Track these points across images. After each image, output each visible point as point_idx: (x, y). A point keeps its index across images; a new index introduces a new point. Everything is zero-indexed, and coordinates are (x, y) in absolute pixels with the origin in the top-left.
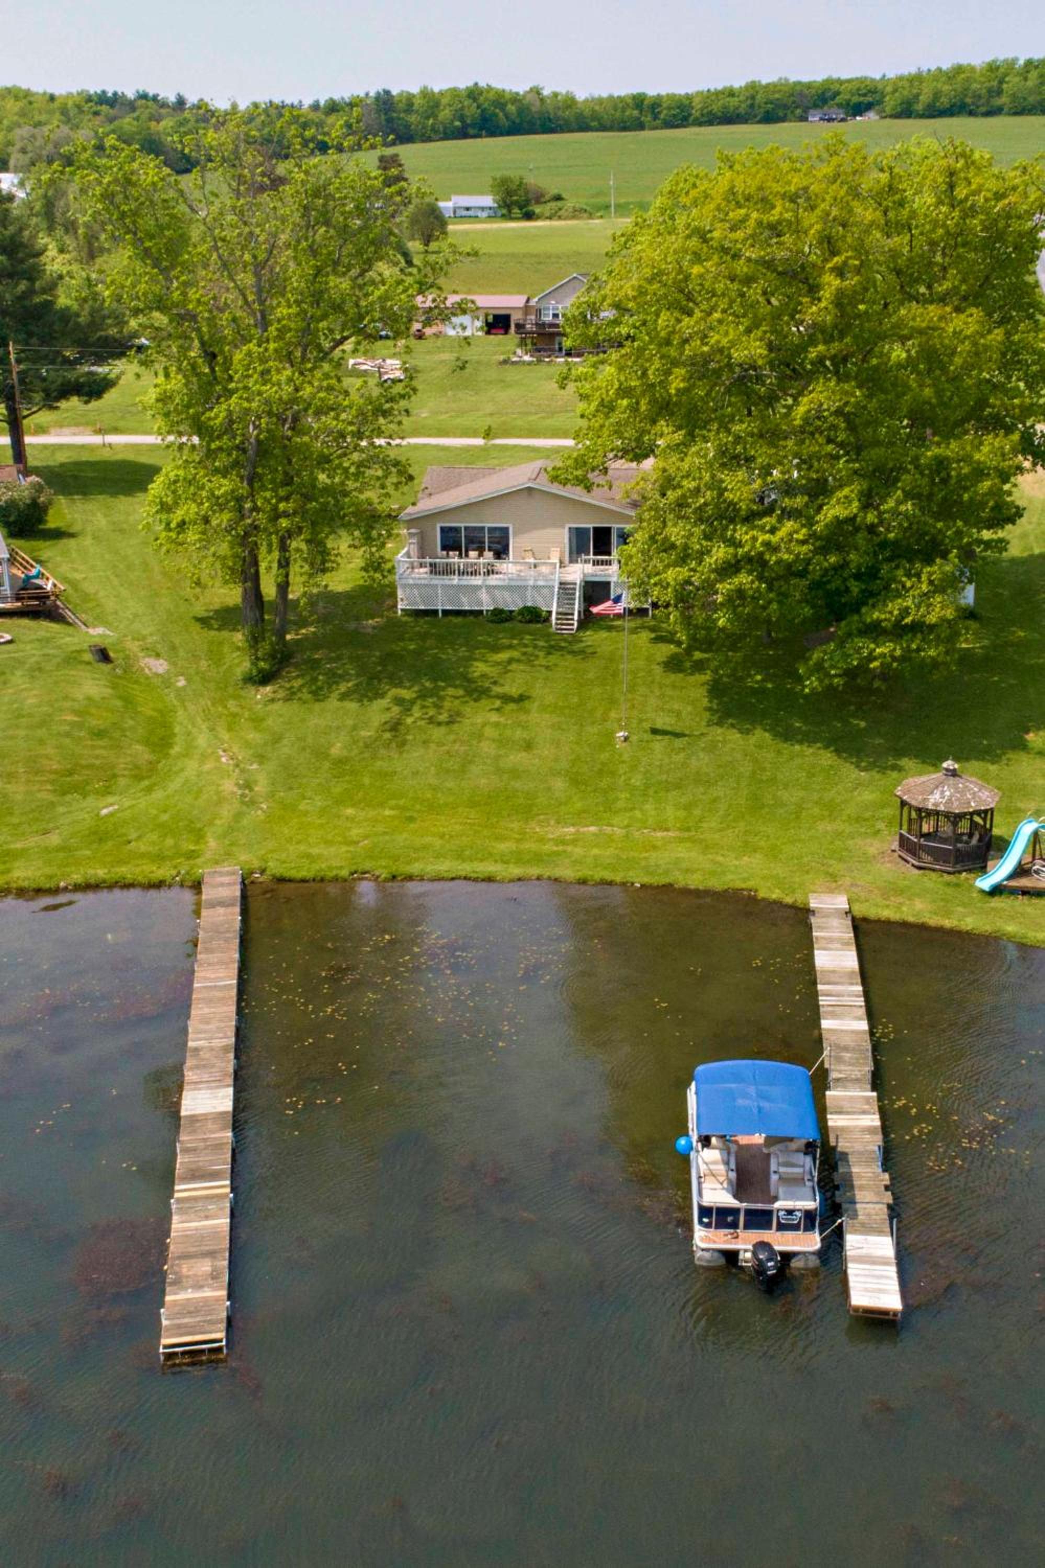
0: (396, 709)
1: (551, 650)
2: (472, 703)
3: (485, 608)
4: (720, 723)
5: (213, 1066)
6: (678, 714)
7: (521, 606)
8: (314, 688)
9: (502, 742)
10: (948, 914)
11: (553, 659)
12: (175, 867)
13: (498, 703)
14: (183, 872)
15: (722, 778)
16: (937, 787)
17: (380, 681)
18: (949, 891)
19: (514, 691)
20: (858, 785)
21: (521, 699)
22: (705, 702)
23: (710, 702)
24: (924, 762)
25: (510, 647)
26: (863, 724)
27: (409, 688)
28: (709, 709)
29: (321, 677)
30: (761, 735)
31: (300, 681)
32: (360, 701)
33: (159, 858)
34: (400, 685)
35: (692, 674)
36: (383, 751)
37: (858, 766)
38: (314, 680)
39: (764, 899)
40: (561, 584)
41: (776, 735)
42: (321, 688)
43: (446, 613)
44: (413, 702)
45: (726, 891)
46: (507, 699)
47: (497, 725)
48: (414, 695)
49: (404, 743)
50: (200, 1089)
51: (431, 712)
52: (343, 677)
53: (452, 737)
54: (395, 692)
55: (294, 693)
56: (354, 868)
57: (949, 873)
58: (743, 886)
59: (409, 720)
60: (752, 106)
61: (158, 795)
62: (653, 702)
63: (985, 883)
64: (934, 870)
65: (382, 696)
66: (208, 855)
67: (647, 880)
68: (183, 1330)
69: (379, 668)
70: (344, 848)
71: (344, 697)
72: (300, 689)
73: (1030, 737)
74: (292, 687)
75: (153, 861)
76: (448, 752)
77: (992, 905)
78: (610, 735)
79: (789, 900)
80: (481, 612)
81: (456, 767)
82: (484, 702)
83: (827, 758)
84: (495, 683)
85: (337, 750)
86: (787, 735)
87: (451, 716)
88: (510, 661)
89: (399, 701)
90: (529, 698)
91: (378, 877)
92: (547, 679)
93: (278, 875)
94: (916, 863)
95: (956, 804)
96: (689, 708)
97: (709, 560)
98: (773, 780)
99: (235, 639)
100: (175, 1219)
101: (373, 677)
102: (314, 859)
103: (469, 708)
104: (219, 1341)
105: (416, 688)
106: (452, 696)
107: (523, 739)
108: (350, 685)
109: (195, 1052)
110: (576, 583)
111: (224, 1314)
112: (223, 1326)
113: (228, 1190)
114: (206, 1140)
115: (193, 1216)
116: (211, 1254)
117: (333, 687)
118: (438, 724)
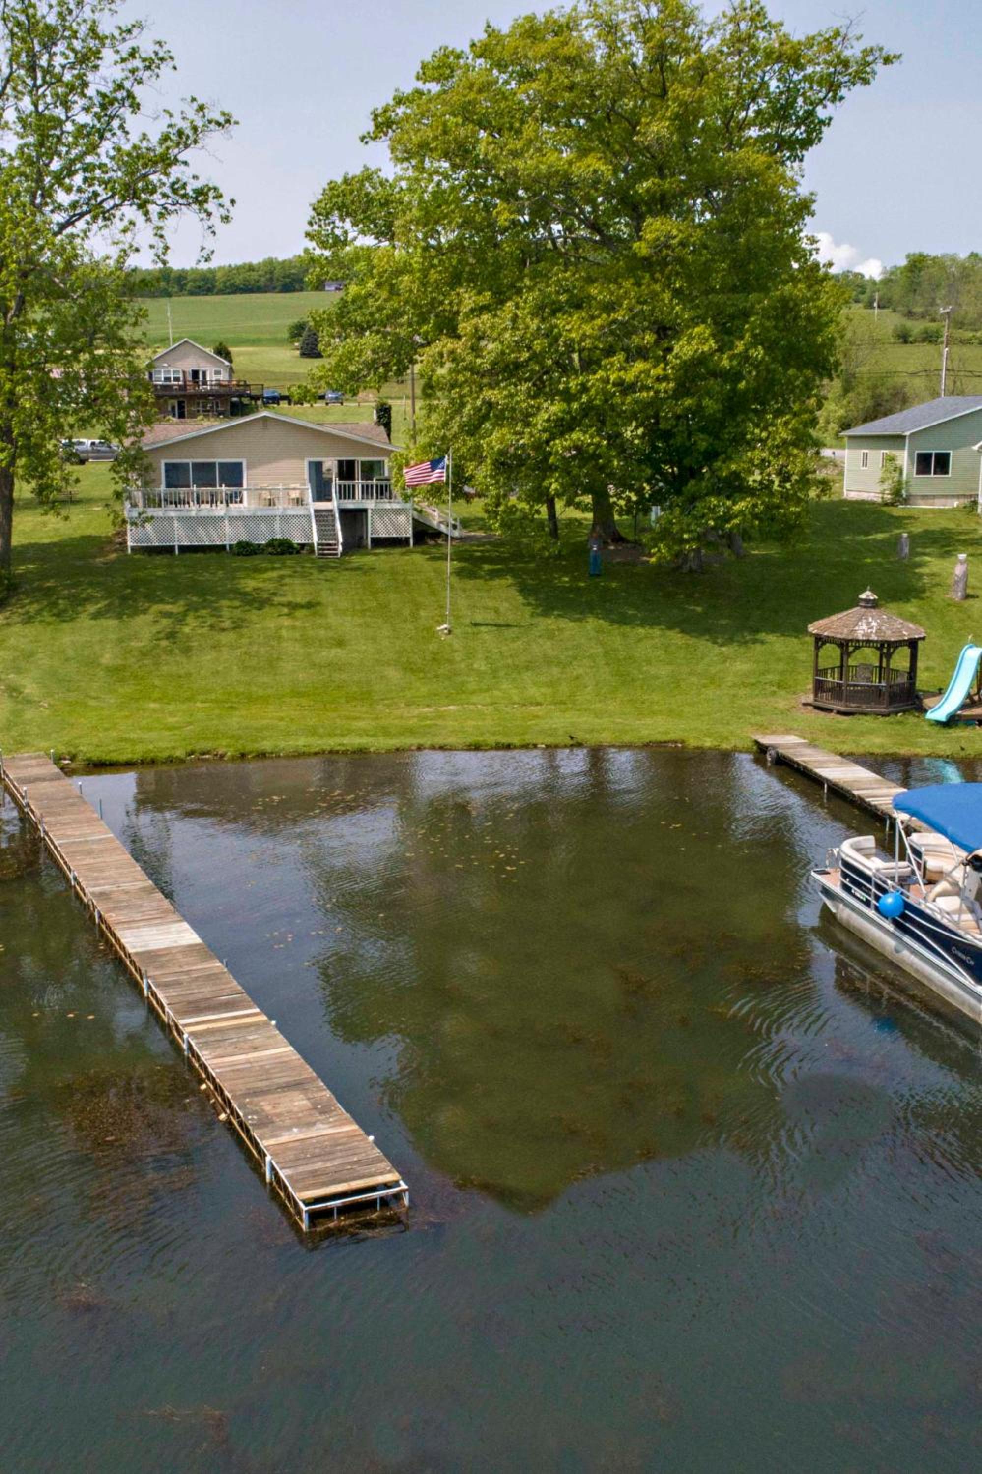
0: (165, 622)
1: (323, 569)
2: (254, 611)
3: (226, 542)
4: (546, 614)
5: (141, 906)
6: (497, 611)
7: (269, 538)
8: (55, 611)
9: (306, 641)
11: (329, 574)
13: (285, 610)
15: (575, 658)
16: (860, 620)
17: (135, 601)
19: (300, 600)
20: (725, 659)
21: (309, 606)
22: (520, 599)
23: (526, 599)
25: (274, 569)
26: (699, 609)
27: (173, 603)
28: (529, 604)
29: (60, 602)
30: (594, 623)
31: (36, 606)
32: (119, 618)
34: (162, 601)
35: (491, 579)
36: (165, 657)
37: (715, 642)
38: (55, 604)
39: (697, 748)
40: (316, 511)
41: (613, 622)
42: (64, 611)
43: (183, 549)
44: (185, 614)
46: (294, 607)
47: (293, 628)
48: (181, 609)
49: (187, 650)
50: (138, 927)
51: (210, 621)
52: (88, 599)
53: (245, 641)
54: (156, 608)
55: (31, 617)
56: (189, 748)
57: (883, 715)
58: (666, 738)
59: (187, 630)
60: (271, 279)
62: (463, 602)
63: (940, 713)
65: (145, 612)
67: (552, 741)
68: (324, 1178)
69: (128, 591)
70: (167, 733)
71: (96, 616)
72: (39, 612)
74: (28, 612)
76: (246, 653)
78: (428, 629)
79: (726, 746)
80: (223, 547)
81: (262, 664)
82: (267, 609)
83: (676, 637)
84: (274, 594)
85: (107, 659)
86: (624, 620)
87: (235, 623)
88: (282, 577)
89: (168, 615)
90: (319, 604)
91: (222, 756)
92: (332, 590)
93: (95, 758)
94: (843, 709)
95: (889, 632)
96: (506, 605)
98: (631, 658)
100: (205, 1056)
101: (124, 599)
102: (133, 742)
103: (253, 615)
104: (396, 1184)
105: (182, 603)
106: (229, 607)
107: (331, 638)
108: (99, 606)
109: (103, 896)
110: (331, 511)
111: (377, 1152)
112: (386, 1165)
113: (264, 1018)
114: (188, 973)
115: (230, 1050)
116: (297, 1086)
117: (80, 609)
118: (223, 630)
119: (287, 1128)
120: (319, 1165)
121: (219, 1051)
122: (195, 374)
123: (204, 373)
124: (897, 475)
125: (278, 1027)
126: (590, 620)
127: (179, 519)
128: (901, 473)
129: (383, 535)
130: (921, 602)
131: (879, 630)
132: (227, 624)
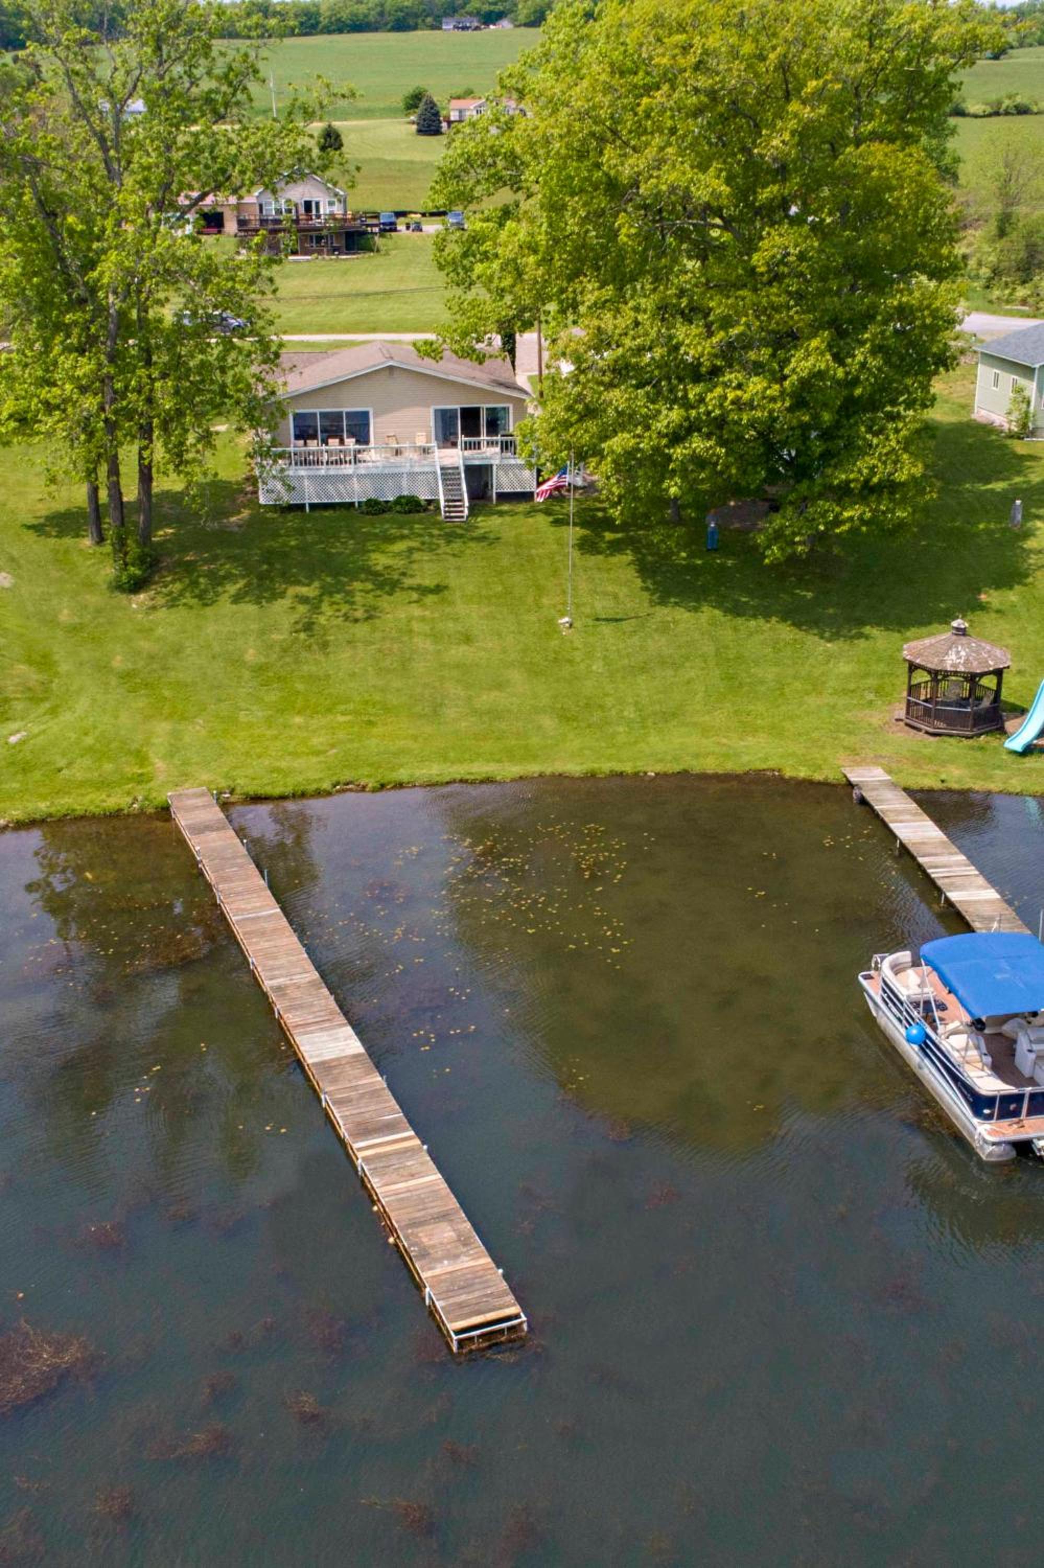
0: (302, 609)
1: (450, 537)
2: (386, 597)
3: (356, 500)
4: (663, 602)
5: (312, 1005)
6: (616, 597)
7: (396, 496)
8: (197, 591)
9: (436, 637)
10: (990, 778)
11: (457, 545)
12: (128, 793)
13: (415, 596)
14: (140, 798)
15: (687, 659)
16: (950, 648)
17: (272, 580)
18: (978, 754)
19: (429, 582)
20: (829, 657)
21: (438, 589)
22: (639, 582)
23: (644, 582)
24: (887, 629)
25: (403, 537)
26: (810, 595)
27: (308, 585)
28: (647, 589)
29: (202, 580)
30: (709, 613)
31: (178, 586)
32: (258, 602)
33: (103, 784)
34: (298, 583)
35: (612, 555)
36: (304, 655)
37: (822, 637)
38: (195, 583)
39: (791, 778)
40: (442, 469)
41: (726, 611)
42: (205, 591)
43: (313, 506)
44: (320, 599)
45: (747, 773)
46: (424, 591)
47: (423, 619)
48: (317, 593)
49: (325, 645)
50: (311, 1032)
51: (345, 608)
52: (229, 577)
53: (378, 635)
54: (292, 591)
55: (175, 599)
56: (335, 779)
57: (967, 737)
58: (765, 766)
59: (322, 620)
61: (66, 717)
62: (583, 586)
63: (1017, 743)
64: (951, 736)
65: (282, 595)
66: (161, 778)
67: (659, 768)
68: (466, 1310)
69: (265, 567)
70: (314, 760)
71: (237, 599)
72: (181, 594)
73: (983, 597)
74: (171, 593)
75: (98, 789)
76: (380, 651)
77: (1027, 765)
78: (551, 622)
79: (818, 777)
80: (352, 504)
81: (395, 665)
82: (398, 594)
83: (786, 632)
84: (404, 574)
85: (251, 655)
86: (737, 611)
87: (366, 611)
88: (411, 550)
89: (304, 600)
90: (446, 587)
91: (364, 787)
92: (458, 568)
93: (252, 793)
94: (931, 730)
95: (975, 663)
96: (625, 590)
97: (660, 425)
98: (739, 658)
99: (82, 546)
100: (375, 1182)
101: (262, 577)
102: (286, 773)
103: (385, 602)
104: (517, 1316)
105: (316, 584)
106: (361, 591)
107: (459, 632)
108: (238, 586)
109: (279, 989)
110: (457, 468)
111: (504, 1285)
112: (511, 1298)
113: (417, 1142)
114: (355, 1088)
115: (394, 1177)
116: (444, 1217)
117: (220, 589)
118: (356, 621)
119: (440, 1260)
120: (463, 1297)
121: (386, 1179)
122: (308, 205)
123: (317, 204)
124: (1024, 406)
125: (430, 1152)
126: (705, 609)
127: (309, 477)
128: (1029, 403)
129: (507, 490)
131: (967, 661)
132: (359, 614)
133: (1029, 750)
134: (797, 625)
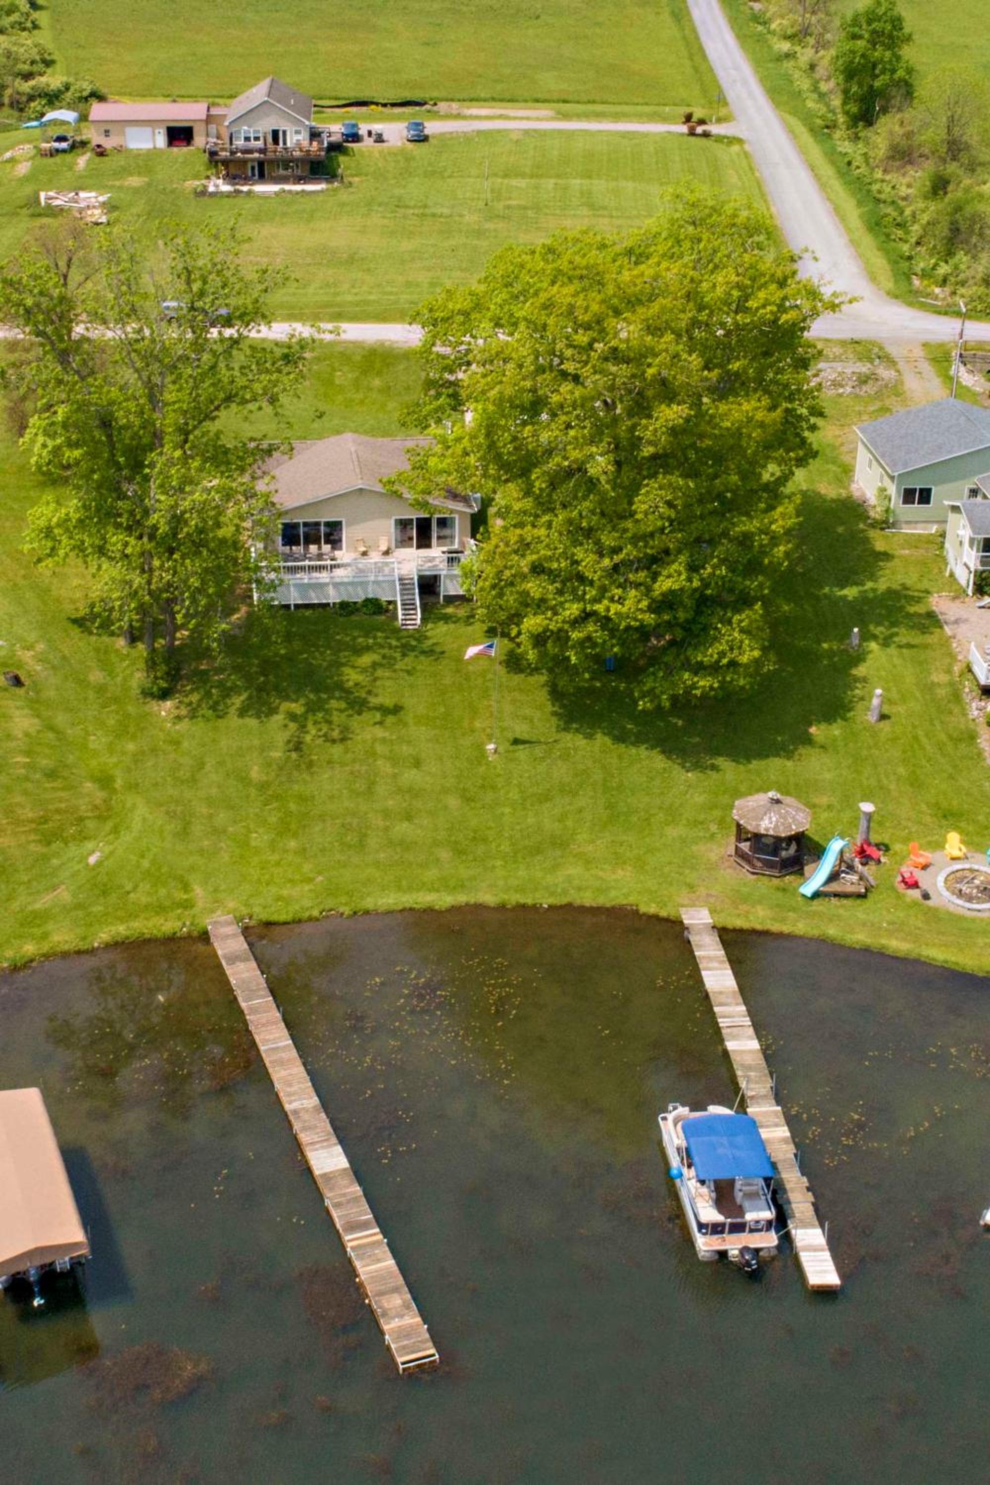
0: (293, 726)
1: (406, 649)
2: (356, 717)
3: (331, 601)
4: (566, 729)
5: (316, 1127)
6: (531, 721)
7: (363, 598)
8: (211, 703)
9: (394, 759)
10: (783, 920)
11: (410, 661)
12: (179, 919)
13: (378, 716)
14: (188, 923)
15: (581, 787)
17: (268, 694)
18: (780, 894)
19: (389, 702)
21: (397, 710)
22: (549, 708)
23: (553, 705)
24: (735, 761)
25: (368, 649)
26: (680, 723)
27: (296, 701)
28: (554, 714)
29: (214, 691)
30: (602, 740)
31: (196, 696)
32: (259, 717)
33: (161, 909)
34: (287, 698)
35: (531, 675)
36: (295, 773)
37: (683, 767)
38: (208, 694)
39: (644, 914)
40: (400, 579)
41: (614, 738)
42: (217, 703)
43: (297, 606)
44: (306, 717)
45: (613, 908)
46: (386, 711)
47: (384, 740)
48: (304, 709)
49: (311, 764)
50: (317, 1150)
51: (324, 728)
52: (234, 690)
53: (349, 756)
54: (286, 706)
55: (194, 710)
56: (322, 907)
57: (775, 878)
58: (625, 902)
59: (308, 738)
61: (126, 837)
62: (508, 708)
63: (808, 889)
64: (764, 875)
65: (277, 710)
66: (200, 904)
67: (552, 901)
68: (407, 1350)
69: (262, 679)
70: (306, 887)
71: (242, 712)
72: (199, 705)
73: (813, 730)
74: (191, 703)
75: (157, 913)
76: (352, 773)
77: (814, 908)
78: (480, 748)
79: (663, 914)
80: (328, 604)
81: (363, 789)
82: (365, 714)
83: (658, 761)
84: (369, 693)
85: (256, 774)
86: (621, 738)
87: (341, 732)
88: (374, 666)
89: (293, 717)
90: (402, 708)
91: (342, 914)
92: (411, 686)
93: (264, 920)
94: (752, 870)
95: (781, 828)
96: (538, 714)
98: (620, 787)
99: (117, 646)
100: (358, 1264)
101: (260, 689)
102: (287, 901)
103: (355, 722)
104: (433, 1355)
105: (302, 701)
106: (337, 710)
107: (411, 755)
108: (242, 698)
109: (295, 1112)
110: (412, 579)
111: (427, 1336)
112: (430, 1344)
113: (380, 1237)
114: (344, 1195)
115: (368, 1261)
116: (396, 1290)
117: (229, 702)
118: (334, 741)
119: (393, 1318)
120: (406, 1342)
121: (364, 1263)
122: (275, 133)
123: (284, 132)
124: (886, 502)
125: (388, 1244)
126: (599, 736)
127: (295, 585)
128: (890, 500)
129: (452, 593)
130: (844, 723)
132: (336, 734)
133: (817, 895)
134: (667, 752)
